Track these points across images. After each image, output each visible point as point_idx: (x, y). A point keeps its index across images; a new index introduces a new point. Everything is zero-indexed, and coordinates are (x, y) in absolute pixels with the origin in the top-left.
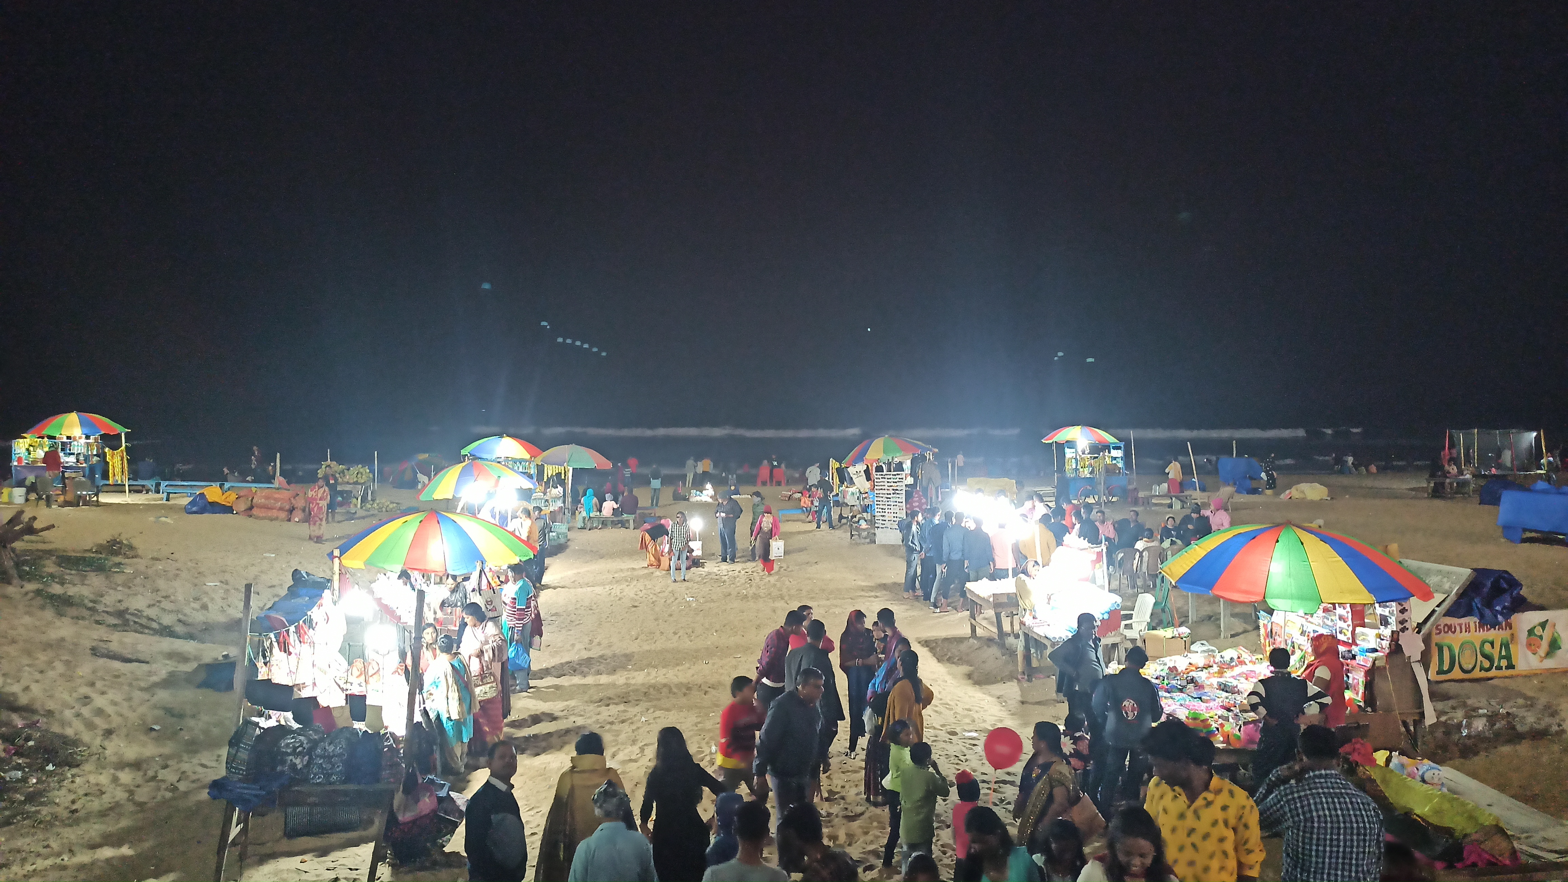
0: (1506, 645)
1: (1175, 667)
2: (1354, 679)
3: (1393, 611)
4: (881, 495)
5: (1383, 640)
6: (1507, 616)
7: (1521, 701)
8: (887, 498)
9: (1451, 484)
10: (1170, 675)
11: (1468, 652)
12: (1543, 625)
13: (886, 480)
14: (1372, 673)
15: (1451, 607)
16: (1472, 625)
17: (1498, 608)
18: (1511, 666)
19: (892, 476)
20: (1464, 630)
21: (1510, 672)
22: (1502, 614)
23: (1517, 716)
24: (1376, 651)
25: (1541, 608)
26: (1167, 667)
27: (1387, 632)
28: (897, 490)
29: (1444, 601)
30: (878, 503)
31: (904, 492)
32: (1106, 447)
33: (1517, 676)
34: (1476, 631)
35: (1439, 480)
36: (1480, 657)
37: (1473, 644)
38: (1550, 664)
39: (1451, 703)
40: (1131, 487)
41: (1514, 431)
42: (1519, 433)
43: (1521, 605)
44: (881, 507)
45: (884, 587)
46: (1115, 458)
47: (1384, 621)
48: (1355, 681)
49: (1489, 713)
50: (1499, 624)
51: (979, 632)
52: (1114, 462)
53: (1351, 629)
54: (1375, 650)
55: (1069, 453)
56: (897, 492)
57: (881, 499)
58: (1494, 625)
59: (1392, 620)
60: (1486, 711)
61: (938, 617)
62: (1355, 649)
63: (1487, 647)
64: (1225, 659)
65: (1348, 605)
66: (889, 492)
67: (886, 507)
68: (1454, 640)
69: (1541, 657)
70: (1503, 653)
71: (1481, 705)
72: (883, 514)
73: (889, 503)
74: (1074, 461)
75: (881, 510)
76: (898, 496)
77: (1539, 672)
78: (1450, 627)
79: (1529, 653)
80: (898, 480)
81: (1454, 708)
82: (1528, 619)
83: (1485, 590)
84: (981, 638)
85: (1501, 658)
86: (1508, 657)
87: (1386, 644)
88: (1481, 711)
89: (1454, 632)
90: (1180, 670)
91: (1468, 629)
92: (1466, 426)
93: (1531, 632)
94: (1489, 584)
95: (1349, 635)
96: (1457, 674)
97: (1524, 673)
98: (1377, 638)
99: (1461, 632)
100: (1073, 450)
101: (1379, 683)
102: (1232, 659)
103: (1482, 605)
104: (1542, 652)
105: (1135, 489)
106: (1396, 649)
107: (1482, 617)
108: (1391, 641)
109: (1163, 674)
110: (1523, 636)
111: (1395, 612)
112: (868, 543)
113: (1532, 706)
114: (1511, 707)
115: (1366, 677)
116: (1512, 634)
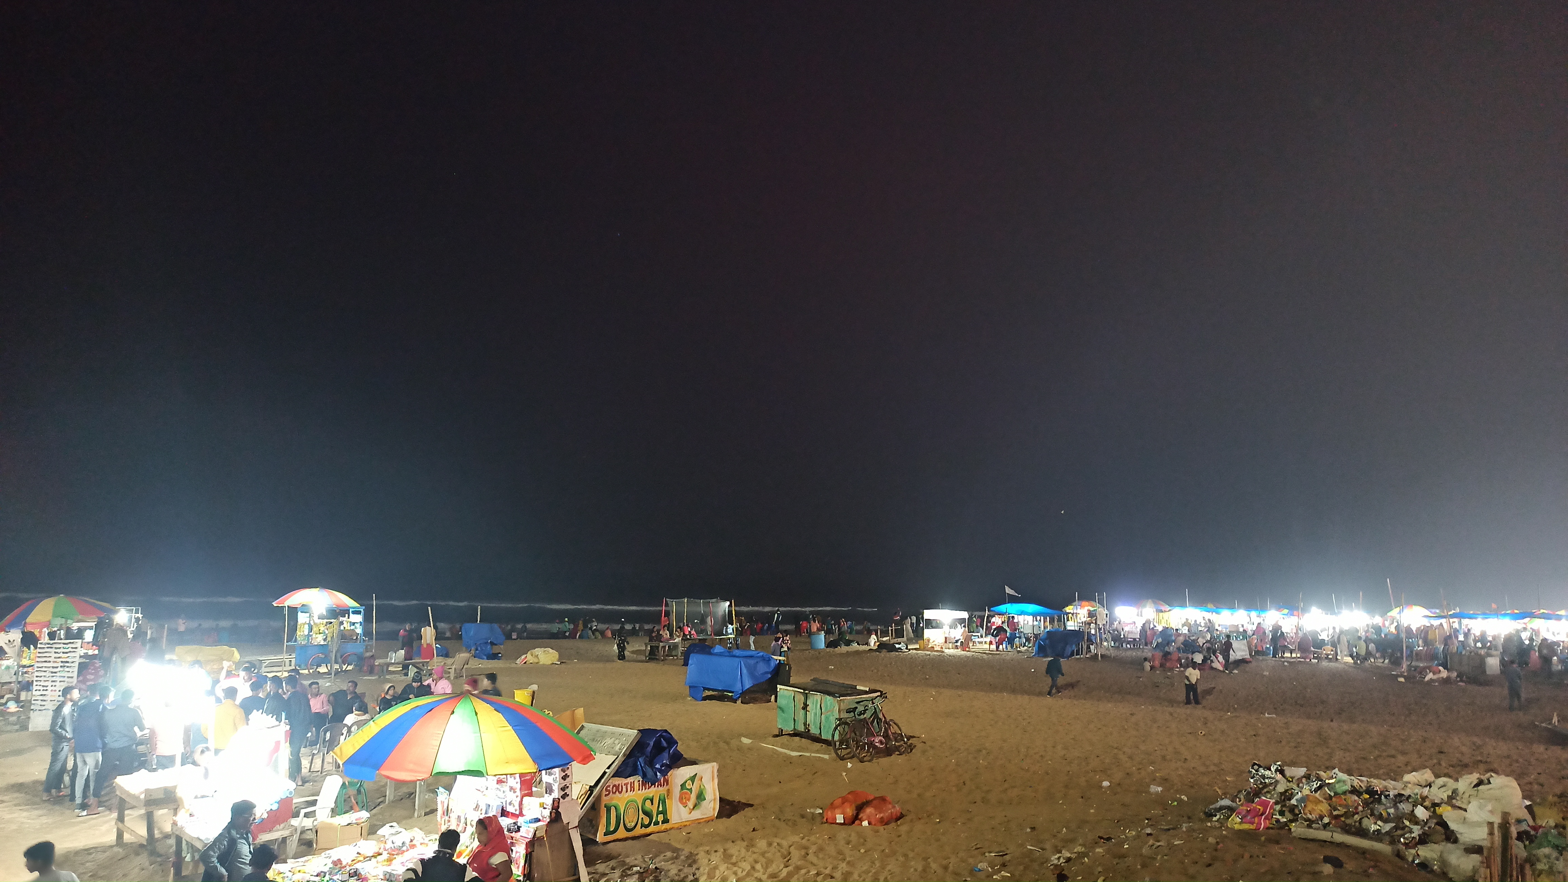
0: (662, 801)
1: (339, 860)
2: (517, 852)
3: (556, 778)
4: (44, 669)
5: (545, 808)
6: (664, 773)
7: (669, 854)
8: (52, 672)
9: (664, 647)
10: (334, 869)
11: (631, 811)
12: (693, 779)
13: (54, 650)
14: (533, 844)
15: (619, 767)
16: (636, 784)
17: (658, 766)
18: (666, 821)
19: (62, 646)
20: (629, 790)
21: (665, 826)
22: (660, 771)
23: (663, 870)
24: (539, 820)
25: (694, 763)
26: (331, 861)
27: (548, 800)
28: (67, 662)
29: (613, 762)
30: (38, 679)
31: (77, 665)
32: (345, 612)
33: (671, 829)
34: (639, 790)
35: (654, 644)
36: (642, 815)
37: (636, 802)
38: (697, 815)
39: (612, 863)
40: (368, 654)
41: (714, 600)
42: (717, 602)
43: (678, 760)
44: (42, 683)
45: (19, 787)
46: (354, 624)
47: (549, 790)
48: (518, 854)
49: (642, 870)
50: (658, 780)
51: (127, 837)
52: (353, 627)
53: (519, 799)
54: (537, 820)
55: (302, 618)
56: (67, 664)
57: (43, 674)
58: (654, 782)
59: (556, 787)
60: (639, 868)
61: (84, 822)
62: (521, 821)
63: (648, 802)
64: (395, 845)
65: (517, 776)
66: (55, 665)
67: (49, 684)
68: (621, 800)
69: (690, 809)
70: (661, 809)
71: (636, 862)
72: (44, 693)
73: (54, 679)
74: (307, 626)
75: (42, 688)
76: (67, 669)
77: (688, 823)
78: (617, 787)
79: (681, 806)
80: (70, 650)
81: (613, 869)
82: (682, 774)
83: (649, 749)
84: (127, 844)
85: (659, 813)
86: (664, 812)
87: (547, 813)
88: (635, 869)
89: (620, 793)
90: (344, 863)
91: (633, 789)
92: (678, 596)
93: (683, 786)
94: (652, 743)
95: (517, 807)
96: (621, 833)
97: (676, 826)
98: (540, 806)
99: (627, 792)
100: (308, 615)
101: (538, 852)
102: (403, 843)
103: (645, 763)
104: (691, 804)
105: (372, 656)
106: (556, 816)
107: (644, 776)
108: (552, 809)
109: (326, 869)
110: (677, 791)
111: (558, 779)
112: (17, 731)
113: (676, 858)
114: (660, 862)
115: (526, 849)
116: (669, 790)
